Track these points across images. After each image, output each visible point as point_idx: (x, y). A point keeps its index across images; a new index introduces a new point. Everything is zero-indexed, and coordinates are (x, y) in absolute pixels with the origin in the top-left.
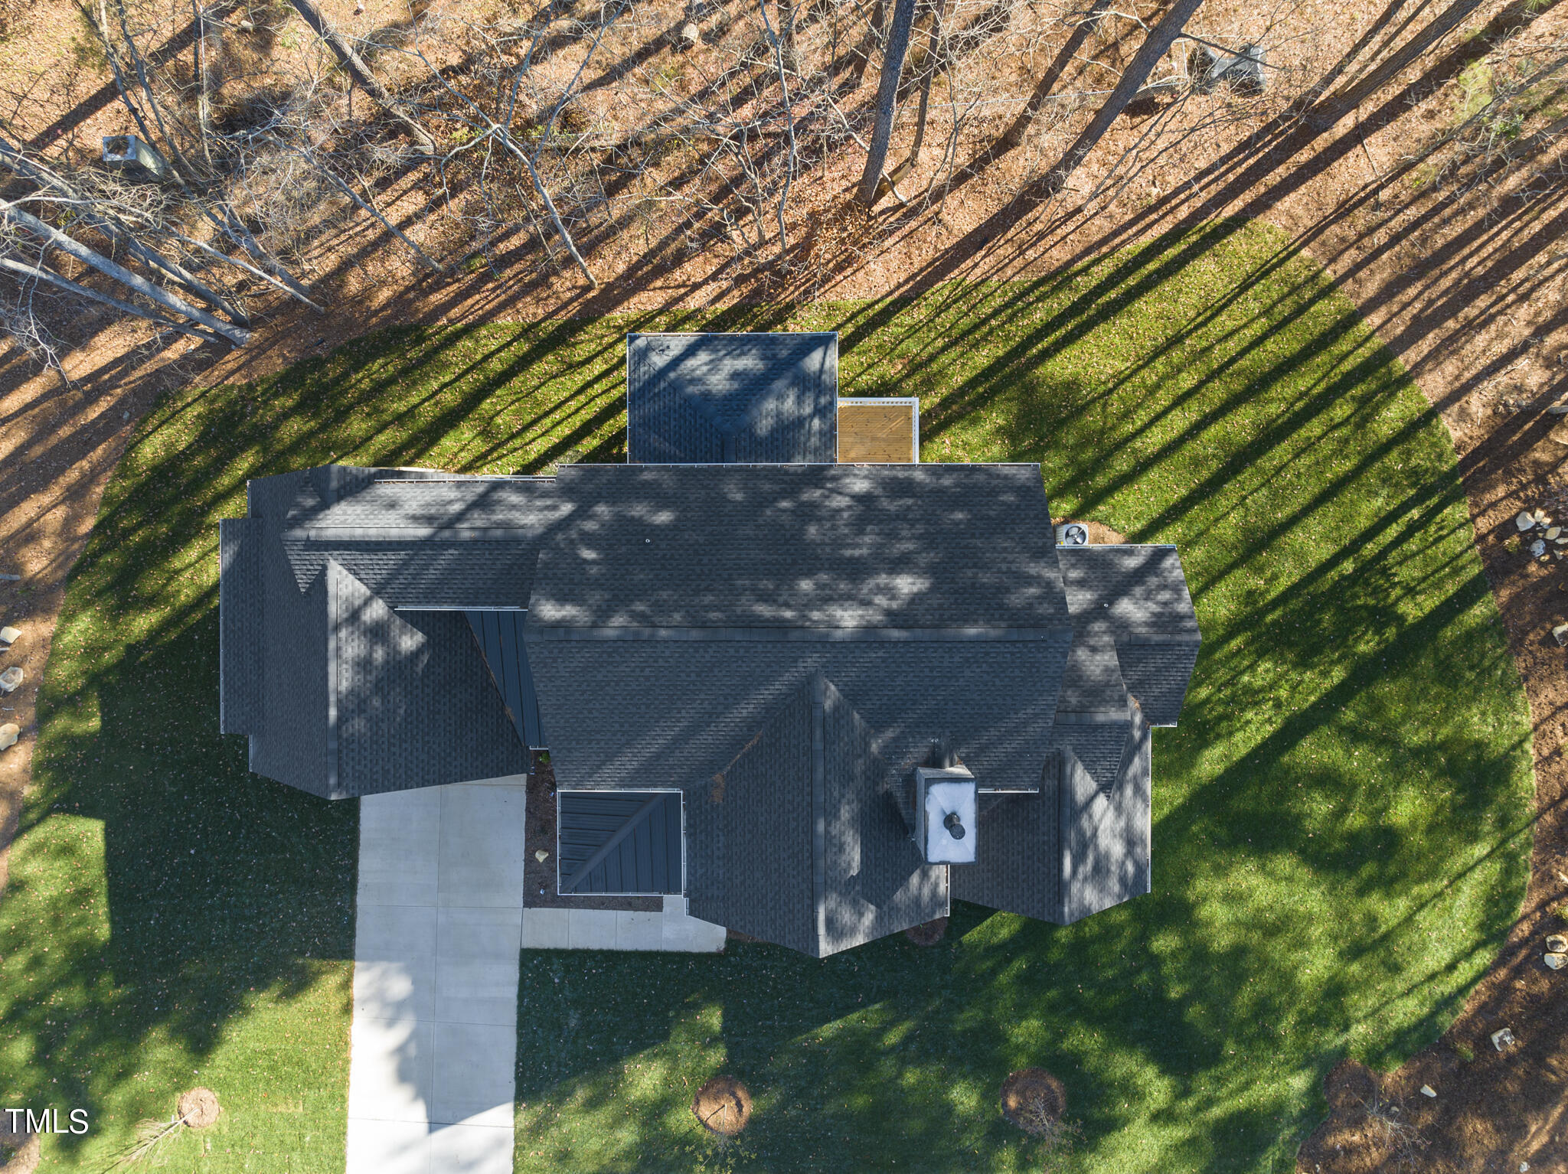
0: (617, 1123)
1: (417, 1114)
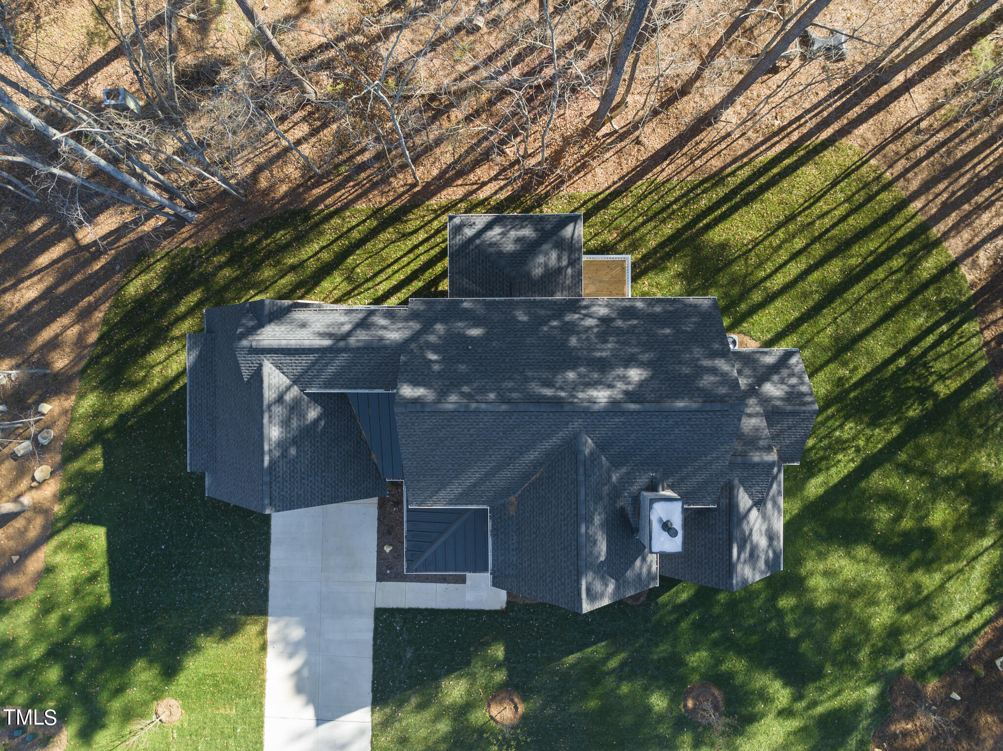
0: (437, 718)
1: (309, 713)
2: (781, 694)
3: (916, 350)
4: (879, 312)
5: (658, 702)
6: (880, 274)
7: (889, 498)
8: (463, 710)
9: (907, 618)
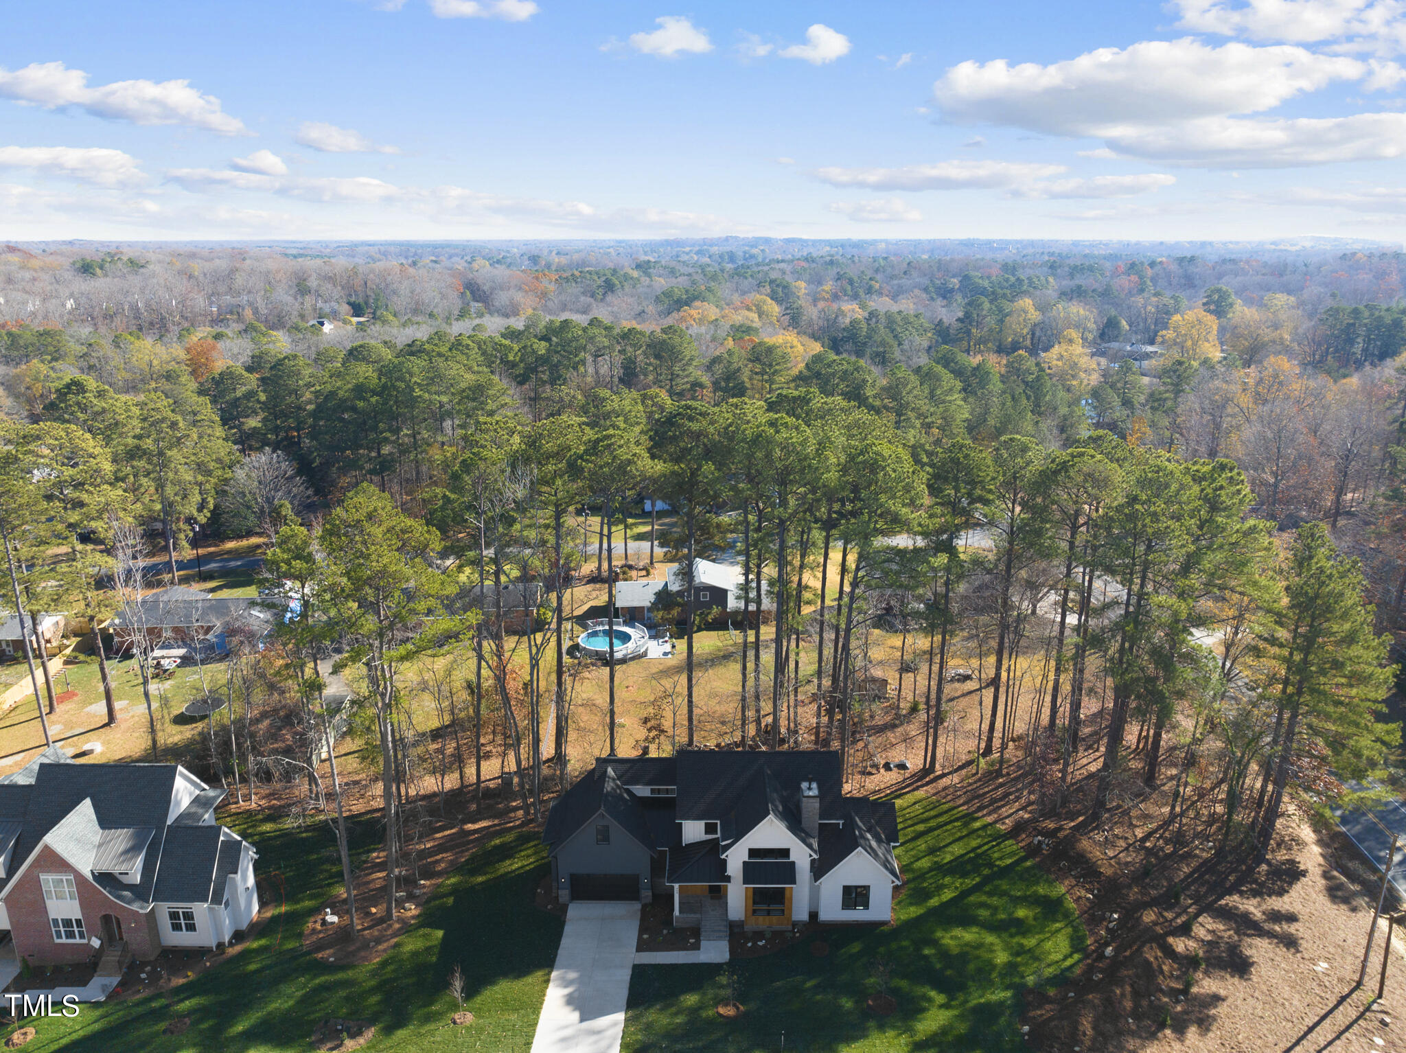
1: (576, 1016)
2: (940, 998)
3: (979, 851)
4: (951, 839)
5: (847, 1004)
6: (949, 827)
7: (983, 905)
8: (694, 1011)
9: (1019, 959)
